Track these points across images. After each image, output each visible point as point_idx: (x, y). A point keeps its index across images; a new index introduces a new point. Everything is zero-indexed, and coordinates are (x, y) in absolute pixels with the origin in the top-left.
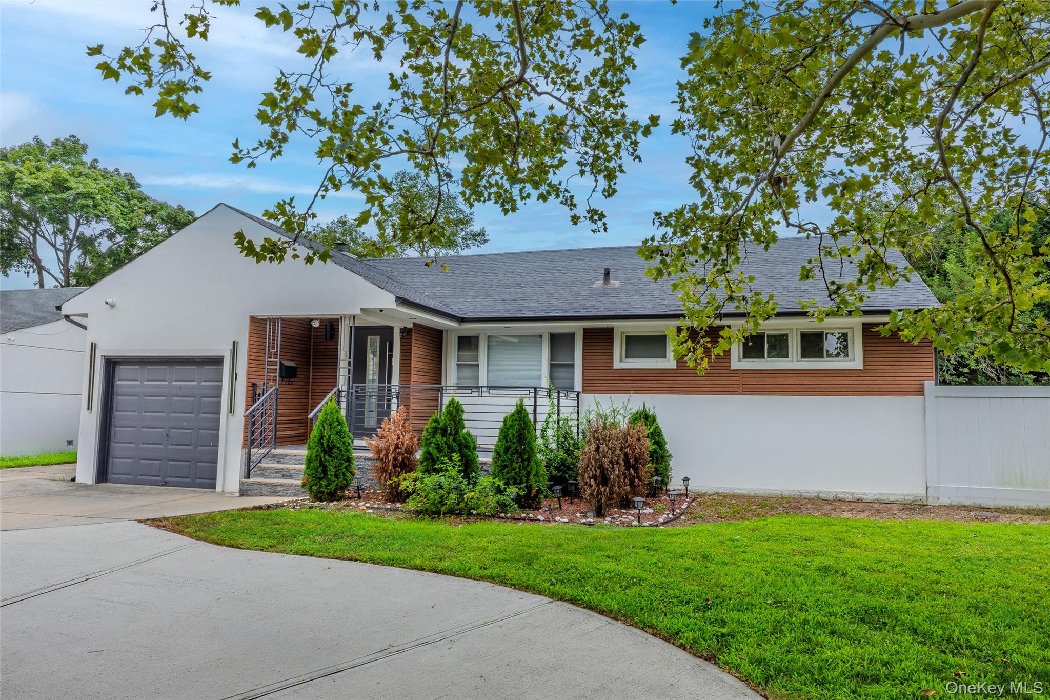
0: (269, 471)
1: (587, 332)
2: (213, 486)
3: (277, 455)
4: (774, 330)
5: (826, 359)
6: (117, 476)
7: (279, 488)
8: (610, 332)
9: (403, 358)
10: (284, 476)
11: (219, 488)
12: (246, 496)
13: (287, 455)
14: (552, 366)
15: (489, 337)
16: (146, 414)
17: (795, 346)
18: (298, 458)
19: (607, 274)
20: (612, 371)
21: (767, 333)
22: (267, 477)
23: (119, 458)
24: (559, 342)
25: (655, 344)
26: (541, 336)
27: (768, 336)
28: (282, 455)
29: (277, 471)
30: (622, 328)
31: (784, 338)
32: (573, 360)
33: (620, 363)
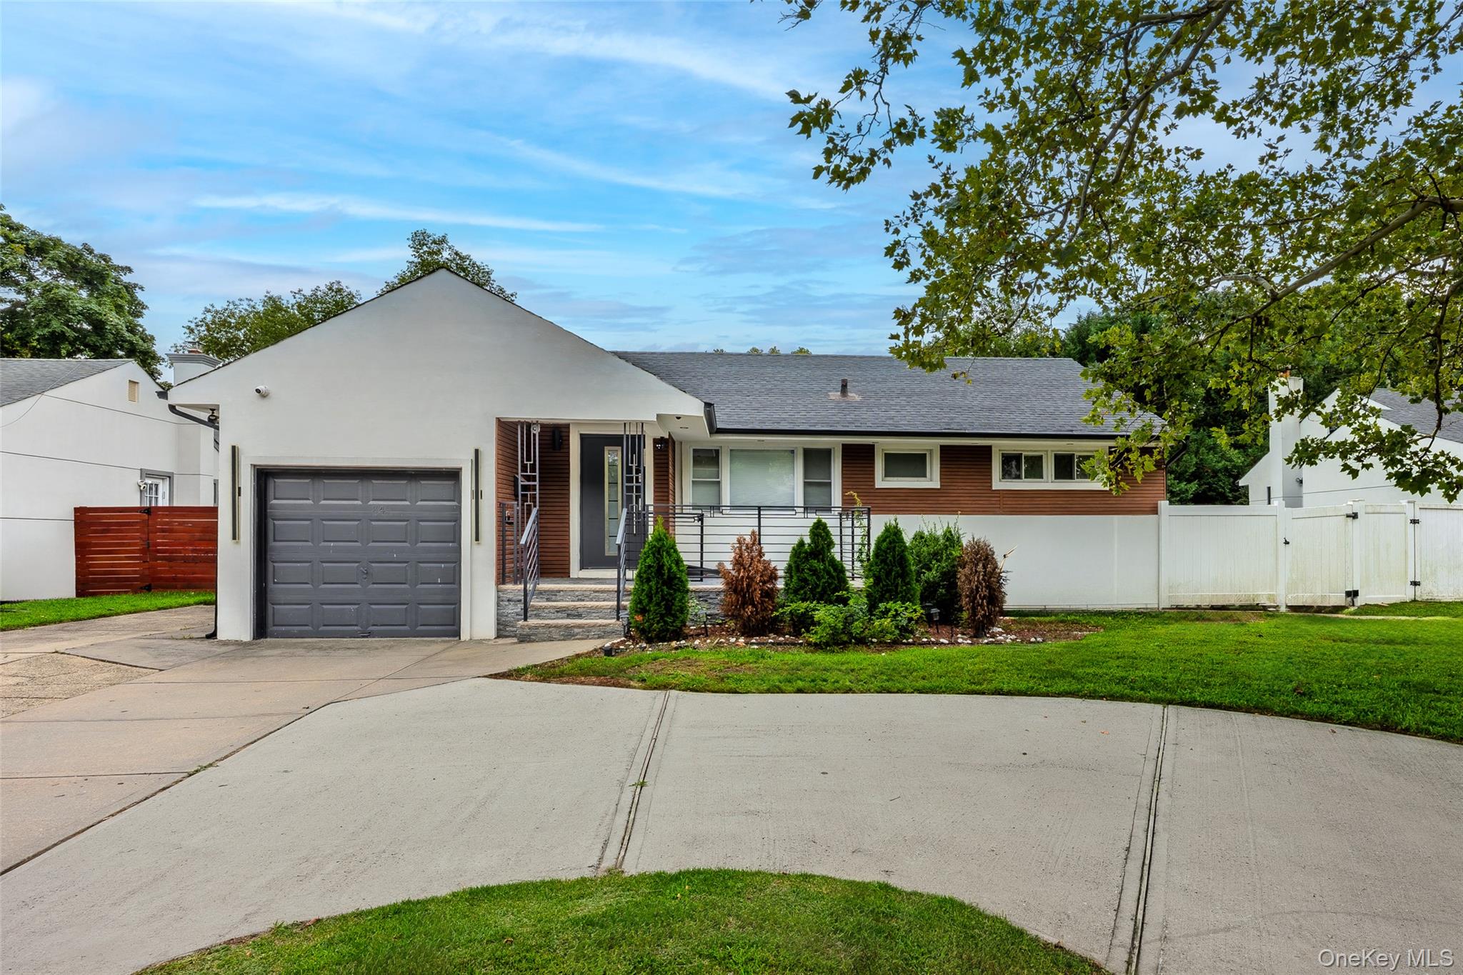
0: (546, 611)
1: (846, 449)
2: (457, 634)
3: (545, 591)
4: (1031, 451)
5: (1076, 480)
6: (284, 628)
7: (576, 630)
8: (870, 449)
9: (658, 473)
10: (569, 616)
11: (465, 636)
12: (528, 642)
13: (559, 591)
14: (806, 484)
15: (731, 450)
16: (326, 544)
17: (1049, 467)
18: (577, 593)
19: (844, 387)
20: (872, 491)
21: (1024, 453)
22: (544, 618)
23: (284, 604)
24: (816, 460)
25: (914, 464)
26: (792, 452)
27: (1025, 457)
28: (552, 591)
29: (559, 610)
30: (884, 445)
31: (1038, 459)
32: (830, 478)
33: (881, 482)
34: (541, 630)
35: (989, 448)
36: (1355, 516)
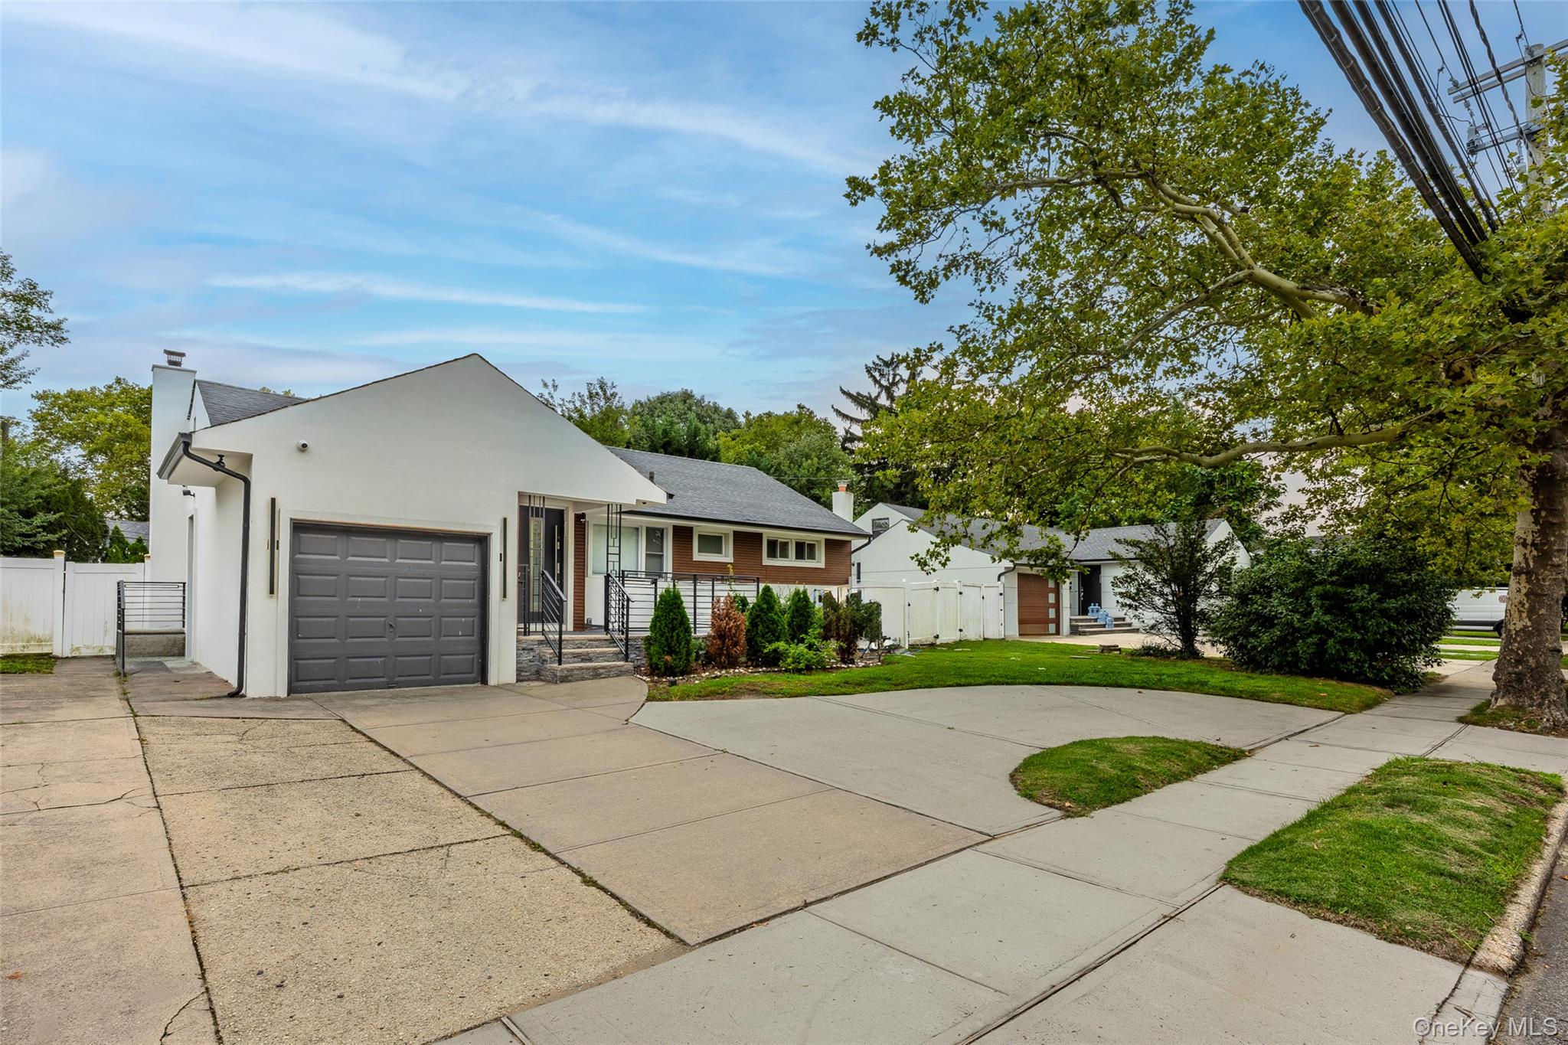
1: (676, 528)
4: (782, 538)
5: (807, 560)
6: (308, 683)
8: (690, 530)
9: (577, 543)
10: (583, 660)
11: (493, 681)
14: (648, 555)
16: (353, 599)
17: (792, 550)
20: (690, 562)
21: (777, 540)
23: (309, 659)
24: (655, 536)
26: (639, 529)
27: (778, 542)
30: (701, 528)
31: (785, 545)
32: (662, 551)
33: (697, 556)
34: (575, 672)
35: (761, 535)
36: (937, 589)
